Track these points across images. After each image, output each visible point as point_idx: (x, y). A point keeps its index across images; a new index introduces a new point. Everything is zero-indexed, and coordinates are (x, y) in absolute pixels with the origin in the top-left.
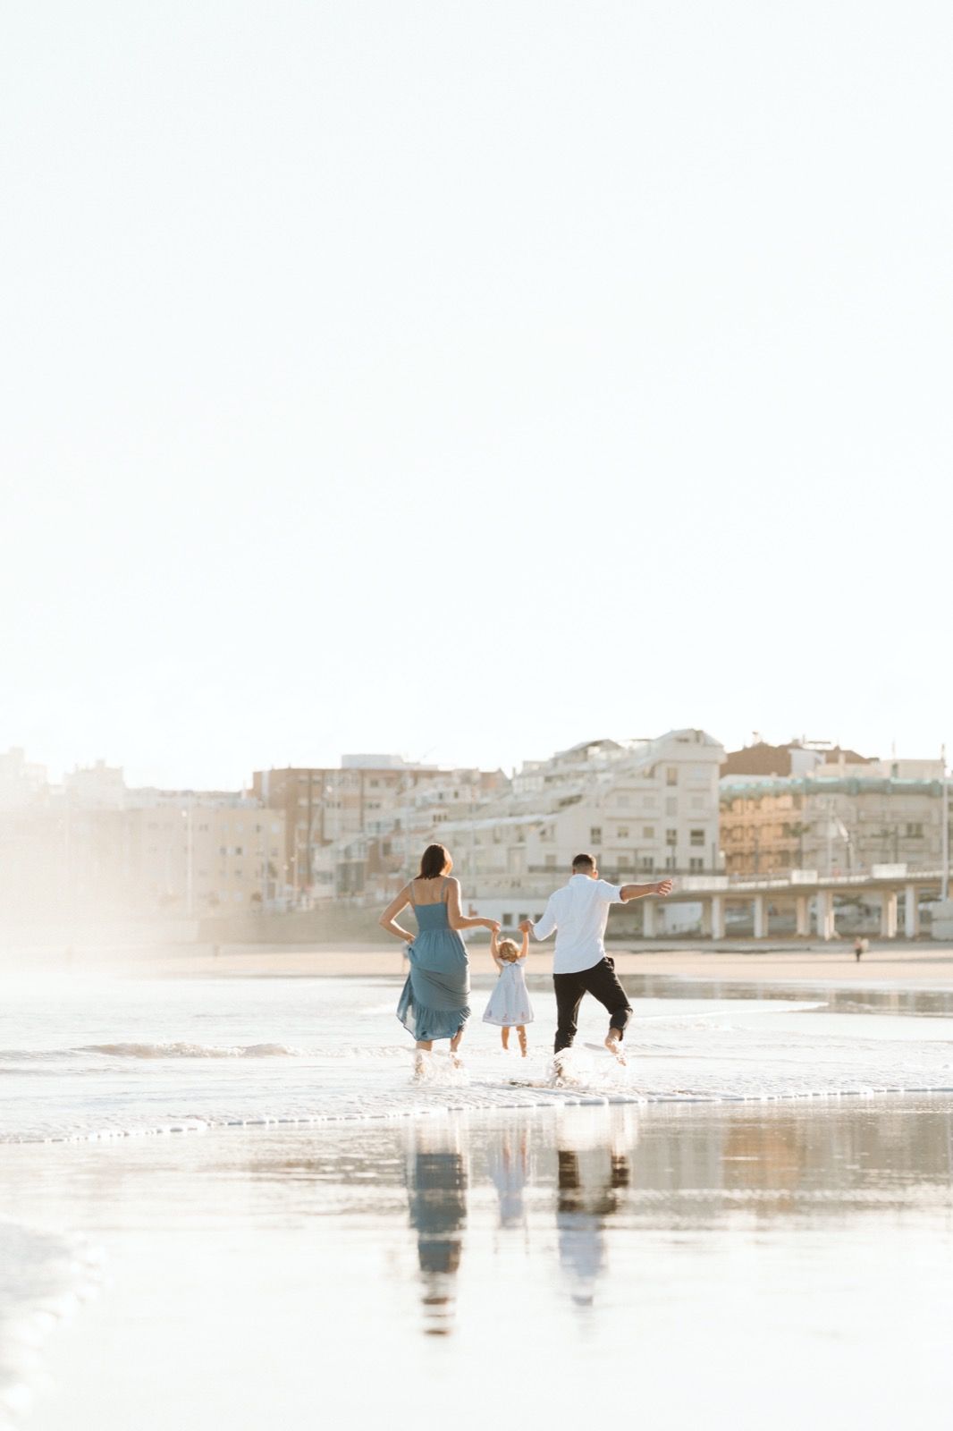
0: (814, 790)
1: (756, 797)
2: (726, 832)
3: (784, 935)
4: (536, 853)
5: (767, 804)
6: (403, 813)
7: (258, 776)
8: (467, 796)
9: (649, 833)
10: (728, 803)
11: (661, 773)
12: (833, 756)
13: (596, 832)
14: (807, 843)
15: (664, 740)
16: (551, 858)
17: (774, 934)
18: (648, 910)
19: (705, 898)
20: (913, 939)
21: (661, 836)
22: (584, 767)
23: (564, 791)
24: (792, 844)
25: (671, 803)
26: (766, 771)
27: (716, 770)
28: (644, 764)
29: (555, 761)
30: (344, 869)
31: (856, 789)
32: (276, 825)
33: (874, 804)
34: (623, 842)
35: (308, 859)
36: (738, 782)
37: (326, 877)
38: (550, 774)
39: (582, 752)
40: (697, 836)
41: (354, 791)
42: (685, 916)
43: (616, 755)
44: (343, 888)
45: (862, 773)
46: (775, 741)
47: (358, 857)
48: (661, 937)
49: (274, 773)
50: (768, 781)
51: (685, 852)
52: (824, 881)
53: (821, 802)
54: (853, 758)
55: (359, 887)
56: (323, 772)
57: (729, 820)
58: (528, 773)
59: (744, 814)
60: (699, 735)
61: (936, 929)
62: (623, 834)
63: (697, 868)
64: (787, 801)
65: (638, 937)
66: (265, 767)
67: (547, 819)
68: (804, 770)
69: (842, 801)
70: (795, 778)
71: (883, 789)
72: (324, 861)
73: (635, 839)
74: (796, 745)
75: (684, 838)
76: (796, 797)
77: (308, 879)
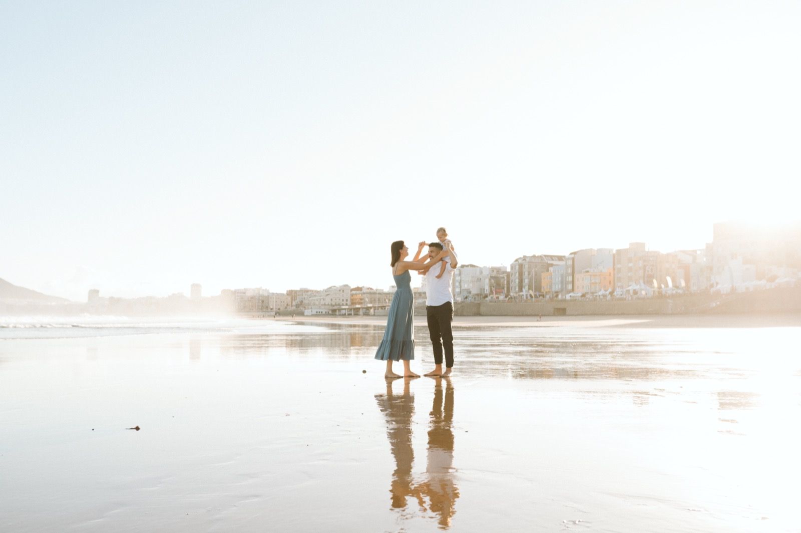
0: (364, 293)
1: (356, 294)
2: (352, 300)
3: (356, 315)
4: (322, 302)
5: (358, 295)
6: (306, 296)
7: (287, 291)
8: (315, 294)
9: (339, 300)
10: (352, 295)
11: (342, 291)
12: (368, 289)
13: (332, 300)
14: (363, 301)
15: (342, 286)
16: (325, 303)
17: (355, 315)
18: (337, 311)
19: (345, 309)
20: (372, 315)
21: (341, 300)
22: (331, 290)
23: (327, 293)
24: (361, 301)
25: (343, 295)
26: (358, 290)
27: (350, 291)
28: (338, 290)
29: (327, 289)
30: (297, 305)
31: (370, 293)
32: (289, 298)
33: (373, 296)
34: (336, 301)
35: (292, 303)
36: (354, 292)
37: (294, 306)
38: (326, 291)
39: (331, 288)
40: (347, 300)
41: (301, 293)
42: (343, 312)
43: (335, 288)
44: (297, 307)
45: (372, 291)
46: (360, 286)
47: (299, 303)
48: (340, 315)
49: (289, 291)
50: (358, 292)
51: (345, 303)
52: (364, 307)
53: (365, 295)
54: (371, 289)
55: (299, 307)
56: (297, 291)
57: (352, 298)
58: (323, 290)
59: (355, 297)
60: (347, 285)
61: (376, 314)
62: (336, 300)
63: (347, 305)
64: (360, 295)
65: (336, 315)
66: (288, 290)
67: (324, 297)
68: (364, 291)
69: (368, 295)
70: (362, 292)
71: (375, 293)
72: (294, 303)
73: (338, 301)
74: (363, 287)
75: (345, 300)
76: (362, 294)
77: (292, 306)
